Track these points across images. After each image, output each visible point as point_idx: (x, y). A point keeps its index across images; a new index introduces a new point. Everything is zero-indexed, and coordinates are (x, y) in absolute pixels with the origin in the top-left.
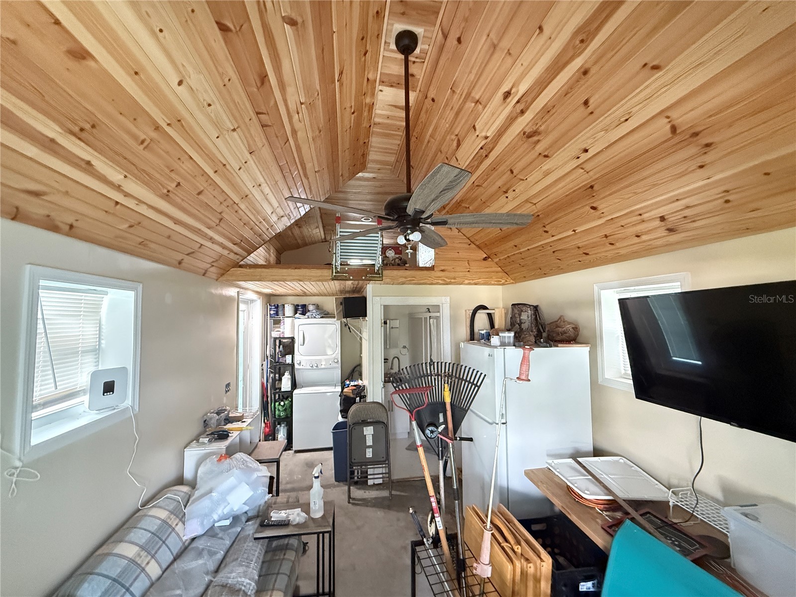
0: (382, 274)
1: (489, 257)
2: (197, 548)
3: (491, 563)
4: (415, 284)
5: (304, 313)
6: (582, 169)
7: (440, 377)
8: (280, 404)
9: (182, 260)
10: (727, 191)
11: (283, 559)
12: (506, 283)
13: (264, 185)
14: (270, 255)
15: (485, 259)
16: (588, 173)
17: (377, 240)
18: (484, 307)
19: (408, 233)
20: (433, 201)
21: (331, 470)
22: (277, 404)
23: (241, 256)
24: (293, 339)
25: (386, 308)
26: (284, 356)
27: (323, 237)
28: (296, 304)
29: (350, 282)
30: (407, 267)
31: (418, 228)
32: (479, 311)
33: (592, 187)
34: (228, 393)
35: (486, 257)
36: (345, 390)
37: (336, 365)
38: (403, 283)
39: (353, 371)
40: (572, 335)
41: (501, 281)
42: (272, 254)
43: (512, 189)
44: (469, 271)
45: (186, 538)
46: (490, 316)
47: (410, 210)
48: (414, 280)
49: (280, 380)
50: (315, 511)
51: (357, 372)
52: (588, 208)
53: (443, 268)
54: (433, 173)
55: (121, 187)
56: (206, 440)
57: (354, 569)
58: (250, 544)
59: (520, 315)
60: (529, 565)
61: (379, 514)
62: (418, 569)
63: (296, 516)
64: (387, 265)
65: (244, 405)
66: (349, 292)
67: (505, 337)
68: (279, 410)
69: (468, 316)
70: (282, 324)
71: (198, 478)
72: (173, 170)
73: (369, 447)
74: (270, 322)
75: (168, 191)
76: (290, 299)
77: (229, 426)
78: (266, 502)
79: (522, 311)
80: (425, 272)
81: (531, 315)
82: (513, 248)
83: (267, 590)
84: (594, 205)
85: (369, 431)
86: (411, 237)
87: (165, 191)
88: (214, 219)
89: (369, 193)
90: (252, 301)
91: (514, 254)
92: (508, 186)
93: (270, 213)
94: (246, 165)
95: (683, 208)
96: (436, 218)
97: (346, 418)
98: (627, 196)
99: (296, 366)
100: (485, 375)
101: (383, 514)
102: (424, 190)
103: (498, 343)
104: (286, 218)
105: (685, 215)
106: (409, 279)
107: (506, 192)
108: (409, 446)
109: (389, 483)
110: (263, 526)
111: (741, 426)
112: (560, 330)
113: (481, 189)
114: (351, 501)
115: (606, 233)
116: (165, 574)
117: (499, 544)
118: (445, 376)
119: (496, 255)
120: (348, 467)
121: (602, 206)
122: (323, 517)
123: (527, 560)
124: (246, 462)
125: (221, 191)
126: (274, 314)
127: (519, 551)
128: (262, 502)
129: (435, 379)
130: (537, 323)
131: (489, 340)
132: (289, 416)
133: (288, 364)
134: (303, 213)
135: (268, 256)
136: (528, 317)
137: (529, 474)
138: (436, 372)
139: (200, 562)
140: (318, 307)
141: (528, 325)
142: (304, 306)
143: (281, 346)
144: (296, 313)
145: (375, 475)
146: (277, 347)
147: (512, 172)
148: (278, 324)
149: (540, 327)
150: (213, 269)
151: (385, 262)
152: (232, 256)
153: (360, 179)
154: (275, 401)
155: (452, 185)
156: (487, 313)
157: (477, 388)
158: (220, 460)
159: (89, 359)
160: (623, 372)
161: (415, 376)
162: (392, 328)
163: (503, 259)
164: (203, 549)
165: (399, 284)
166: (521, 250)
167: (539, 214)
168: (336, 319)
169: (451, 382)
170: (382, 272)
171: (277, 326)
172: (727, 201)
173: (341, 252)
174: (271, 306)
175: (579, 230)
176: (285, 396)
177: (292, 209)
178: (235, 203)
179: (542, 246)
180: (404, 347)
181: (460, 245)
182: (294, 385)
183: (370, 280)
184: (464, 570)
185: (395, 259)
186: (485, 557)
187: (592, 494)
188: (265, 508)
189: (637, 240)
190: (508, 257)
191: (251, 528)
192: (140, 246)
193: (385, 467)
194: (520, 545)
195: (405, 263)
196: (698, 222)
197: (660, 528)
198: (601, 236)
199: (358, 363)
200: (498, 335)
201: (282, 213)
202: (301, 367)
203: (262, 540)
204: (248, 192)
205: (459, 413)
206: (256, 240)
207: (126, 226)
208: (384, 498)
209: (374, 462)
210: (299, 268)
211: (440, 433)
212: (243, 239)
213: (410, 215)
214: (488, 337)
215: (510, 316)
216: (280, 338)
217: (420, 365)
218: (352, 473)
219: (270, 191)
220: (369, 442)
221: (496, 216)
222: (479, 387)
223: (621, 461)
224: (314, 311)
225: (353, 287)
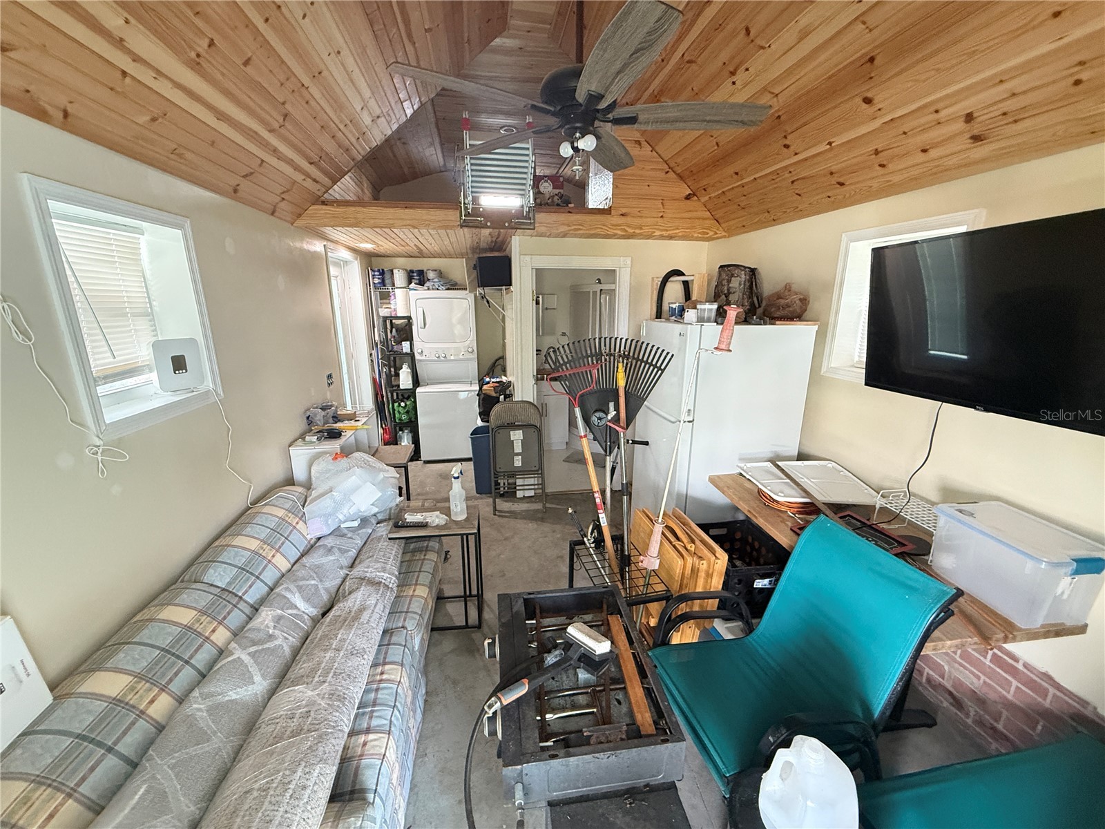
0: (534, 219)
1: (694, 195)
2: (324, 545)
3: (660, 554)
4: (581, 236)
5: (421, 283)
6: (864, 23)
7: (612, 358)
8: (399, 405)
9: (238, 185)
10: (1082, 63)
11: (424, 559)
12: (716, 236)
13: (345, 52)
14: (362, 190)
15: (688, 198)
16: (870, 31)
17: (527, 161)
18: (678, 273)
19: (576, 138)
20: (618, 73)
21: (471, 482)
22: (396, 405)
23: (324, 186)
24: (409, 318)
25: (540, 273)
26: (399, 343)
27: (442, 163)
28: (409, 269)
29: (486, 232)
30: (570, 208)
31: (591, 128)
32: (671, 279)
33: (872, 60)
34: (331, 387)
35: (690, 194)
36: (485, 387)
37: (471, 356)
38: (565, 235)
39: (493, 365)
40: (798, 311)
41: (708, 234)
42: (366, 191)
43: (743, 68)
44: (662, 217)
45: (312, 536)
46: (686, 285)
47: (581, 96)
48: (580, 229)
49: (397, 375)
50: (456, 514)
51: (500, 367)
52: (858, 100)
53: (624, 211)
54: (621, 14)
55: (125, 43)
56: (314, 438)
57: (504, 575)
58: (384, 544)
59: (729, 281)
60: (702, 562)
61: (532, 526)
62: (577, 566)
63: (436, 518)
64: (541, 205)
65: (354, 402)
66: (485, 250)
67: (705, 309)
68: (399, 412)
69: (655, 287)
70: (393, 297)
71: (313, 479)
72: (198, 13)
73: (518, 454)
74: (375, 295)
75: (198, 55)
76: (401, 261)
77: (339, 425)
78: (397, 505)
79: (733, 275)
80: (598, 217)
81: (745, 282)
82: (732, 177)
83: (410, 585)
84: (869, 95)
85: (517, 436)
86: (581, 144)
87: (193, 55)
88: (275, 114)
89: (513, 80)
90: (346, 263)
91: (733, 188)
92: (737, 60)
93: (358, 109)
94: (312, 9)
95: (1005, 96)
96: (619, 113)
97: (488, 422)
98: (923, 77)
99: (417, 357)
100: (673, 355)
101: (535, 526)
102: (605, 51)
103: (695, 319)
104: (383, 119)
105: (1005, 110)
106: (573, 228)
107: (733, 73)
108: (568, 457)
109: (542, 496)
110: (397, 526)
111: (987, 410)
112: (782, 302)
113: (694, 66)
114: (497, 513)
115: (875, 147)
116: (295, 567)
117: (671, 542)
118: (620, 356)
119: (705, 190)
120: (493, 477)
121: (882, 97)
122: (467, 519)
123: (701, 558)
124: (368, 461)
125: (280, 62)
126: (379, 283)
127: (693, 549)
128: (393, 504)
129: (606, 360)
130: (752, 294)
131: (681, 316)
132: (413, 420)
133: (406, 354)
134: (409, 112)
135: (360, 191)
136: (740, 284)
137: (713, 480)
138: (608, 351)
139: (332, 558)
140: (440, 274)
141: (739, 296)
142: (421, 273)
143: (394, 330)
144: (410, 283)
145: (526, 487)
146: (389, 331)
147: (748, 31)
148: (386, 299)
149: (755, 299)
150: (283, 205)
151: (538, 201)
152: (309, 184)
153: (496, 51)
154: (394, 402)
155: (651, 40)
156: (683, 282)
157: (660, 372)
158: (335, 459)
159: (143, 325)
160: (856, 359)
161: (580, 356)
162: (547, 309)
163: (715, 197)
164: (332, 547)
165: (557, 236)
166: (744, 181)
167: (780, 113)
168: (468, 291)
169: (627, 364)
170: (534, 216)
171: (385, 301)
172: (1078, 83)
173: (472, 182)
174: (374, 271)
175: (837, 141)
176: (406, 396)
177: (393, 104)
178: (303, 85)
179: (776, 173)
180: (564, 334)
181: (652, 173)
182: (416, 382)
183: (517, 229)
184: (629, 565)
185: (553, 196)
186: (654, 549)
187: (786, 496)
188: (397, 511)
189: (921, 157)
190: (723, 192)
191: (383, 530)
192: (172, 156)
193: (538, 477)
194: (694, 543)
195: (567, 203)
196: (1025, 121)
197: (858, 528)
198: (869, 152)
199: (501, 355)
200: (695, 308)
201: (378, 112)
202: (424, 358)
203: (397, 541)
204: (322, 67)
205: (635, 402)
206: (342, 159)
207: (148, 118)
208: (537, 511)
209: (524, 472)
210: (411, 208)
211: (609, 421)
212: (324, 155)
213: (581, 105)
214: (682, 311)
215: (714, 284)
216: (391, 317)
217: (587, 341)
218: (497, 484)
219: (356, 66)
220: (518, 448)
221: (713, 108)
222: (663, 371)
223: (830, 465)
224: (436, 280)
225: (492, 241)
